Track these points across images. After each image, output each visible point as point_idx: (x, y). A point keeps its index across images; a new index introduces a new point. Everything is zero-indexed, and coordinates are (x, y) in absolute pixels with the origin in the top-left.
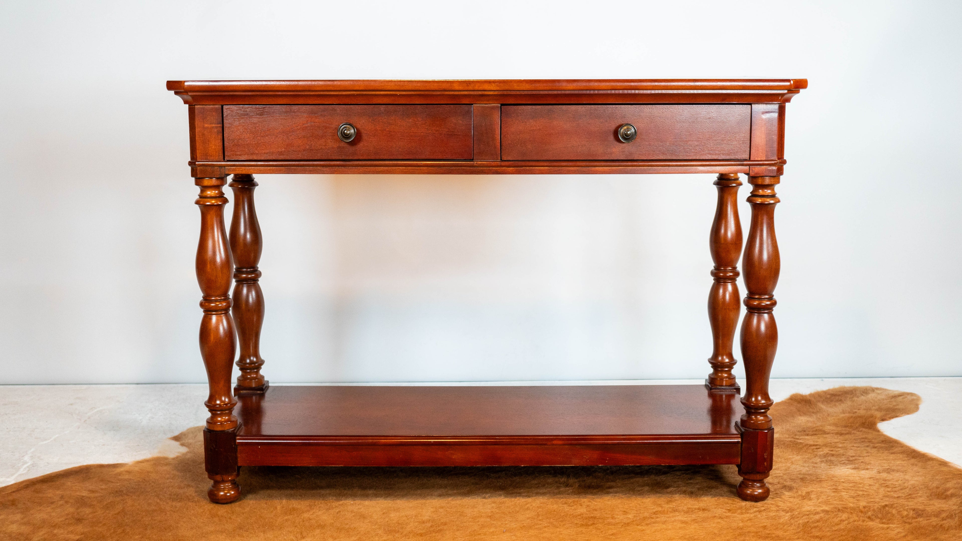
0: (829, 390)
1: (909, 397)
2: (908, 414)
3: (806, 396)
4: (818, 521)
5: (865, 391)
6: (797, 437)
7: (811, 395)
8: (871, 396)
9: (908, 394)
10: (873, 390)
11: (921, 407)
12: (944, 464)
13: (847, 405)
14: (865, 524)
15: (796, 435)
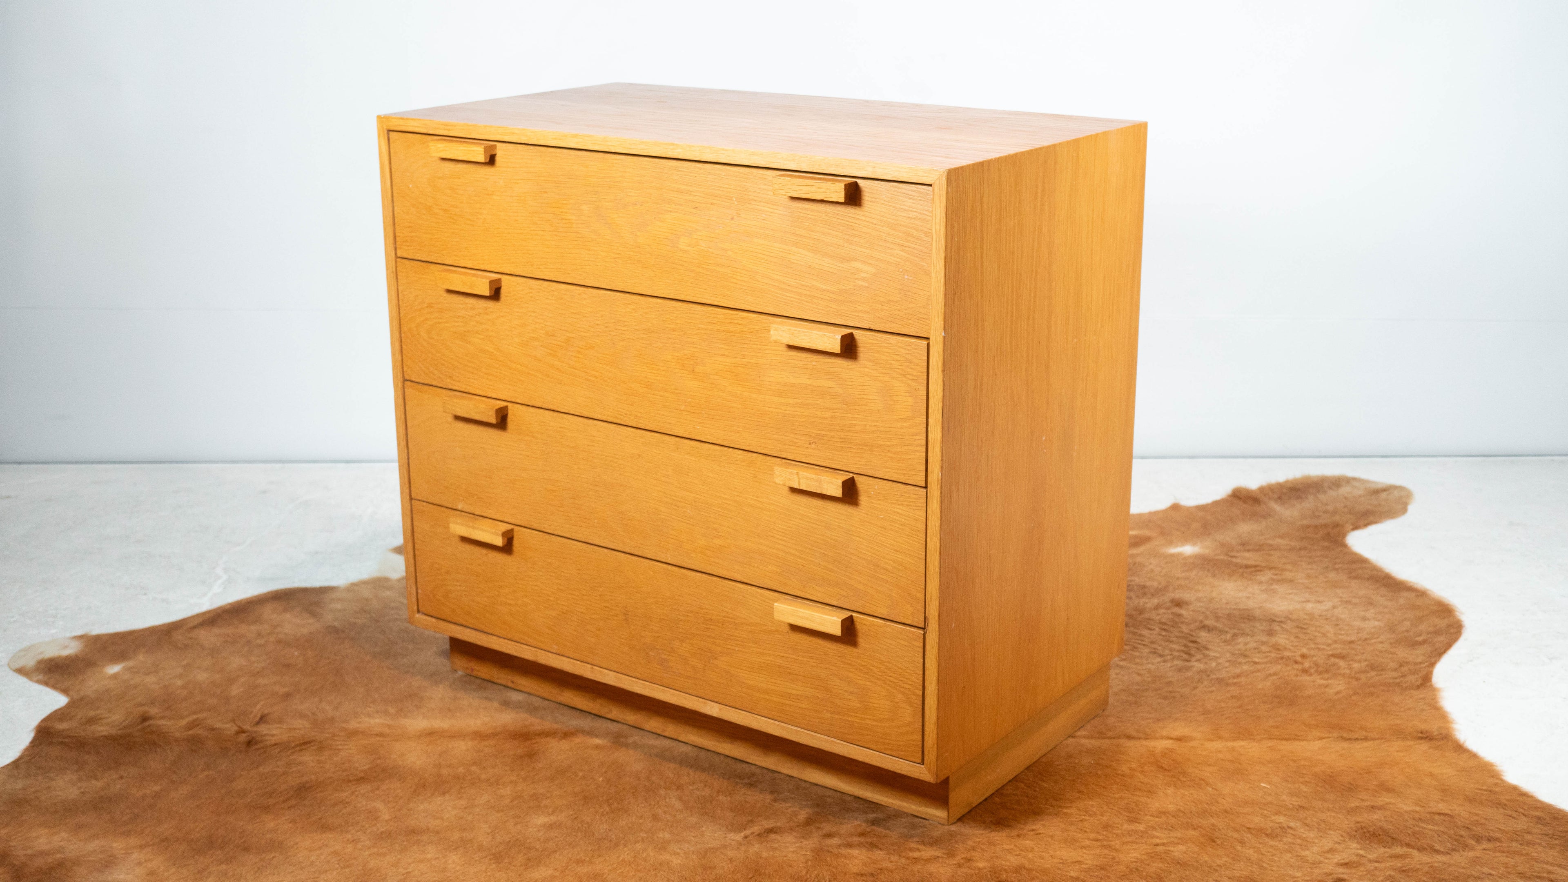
0: (1287, 482)
1: (1396, 493)
2: (1393, 518)
3: (1252, 491)
4: (1238, 676)
5: (1337, 482)
6: (1234, 554)
7: (1262, 489)
8: (1345, 490)
9: (1396, 487)
10: (1348, 480)
11: (1411, 508)
12: (1422, 594)
13: (1309, 503)
14: (1299, 678)
15: (1232, 551)
